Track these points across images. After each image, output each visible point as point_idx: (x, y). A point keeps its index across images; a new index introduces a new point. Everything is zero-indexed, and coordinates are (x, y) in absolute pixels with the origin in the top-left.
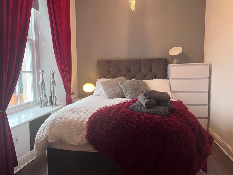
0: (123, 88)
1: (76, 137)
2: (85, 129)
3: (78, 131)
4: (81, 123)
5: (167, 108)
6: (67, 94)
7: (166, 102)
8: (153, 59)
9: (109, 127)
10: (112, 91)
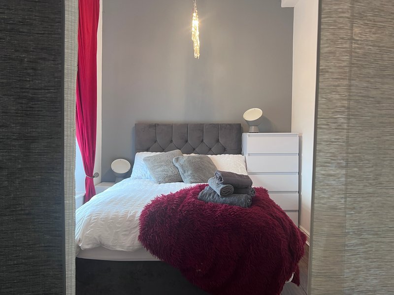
0: (178, 167)
1: (124, 239)
2: (136, 227)
3: (127, 230)
4: (131, 219)
5: (248, 196)
6: (87, 177)
7: (246, 188)
8: (220, 124)
9: (172, 224)
10: (162, 171)
